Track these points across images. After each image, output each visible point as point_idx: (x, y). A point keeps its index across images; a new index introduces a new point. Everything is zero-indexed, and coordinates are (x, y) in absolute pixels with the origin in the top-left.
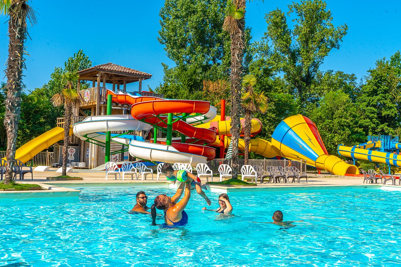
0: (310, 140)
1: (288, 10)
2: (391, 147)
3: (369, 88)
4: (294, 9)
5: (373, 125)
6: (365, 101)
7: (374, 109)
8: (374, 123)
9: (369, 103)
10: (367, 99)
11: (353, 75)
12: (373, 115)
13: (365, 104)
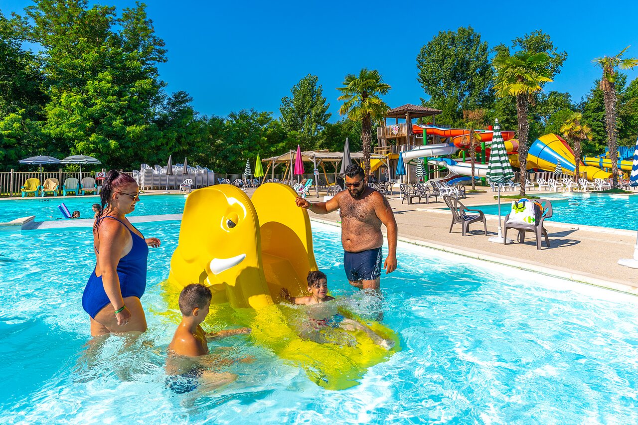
0: (566, 154)
1: (512, 44)
2: (629, 156)
3: (594, 106)
4: (518, 43)
5: (600, 137)
6: (591, 117)
7: (600, 123)
8: (601, 136)
9: (595, 119)
10: (593, 115)
11: (567, 93)
12: (600, 128)
13: (591, 119)
